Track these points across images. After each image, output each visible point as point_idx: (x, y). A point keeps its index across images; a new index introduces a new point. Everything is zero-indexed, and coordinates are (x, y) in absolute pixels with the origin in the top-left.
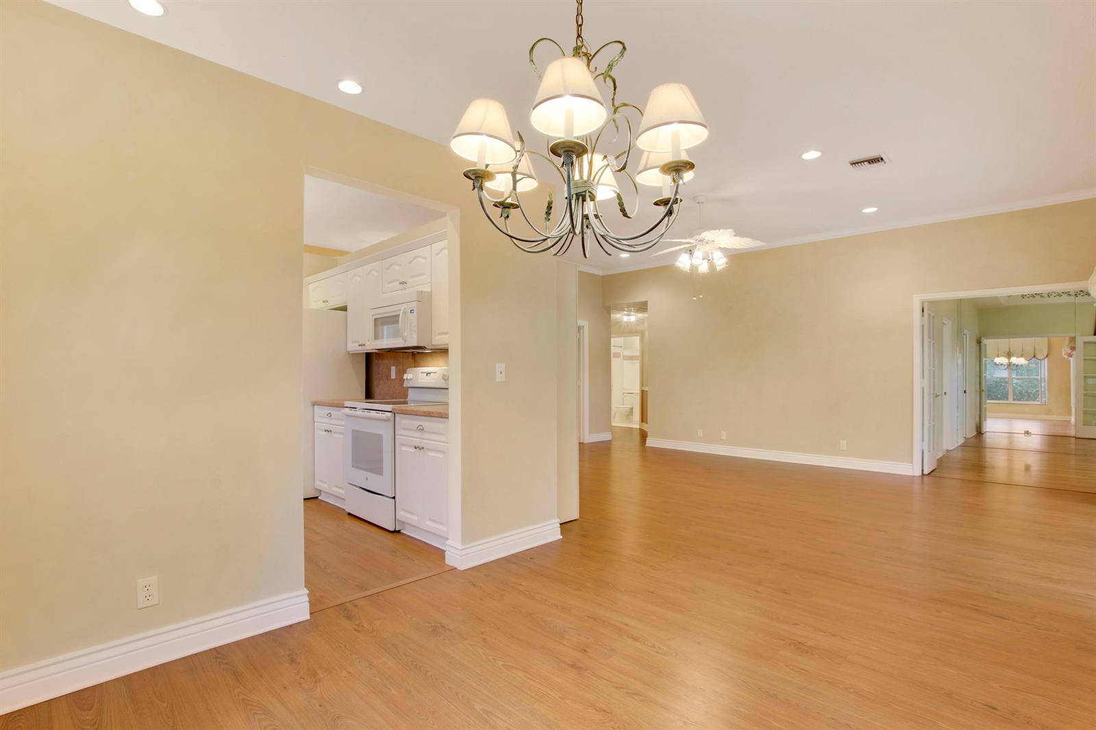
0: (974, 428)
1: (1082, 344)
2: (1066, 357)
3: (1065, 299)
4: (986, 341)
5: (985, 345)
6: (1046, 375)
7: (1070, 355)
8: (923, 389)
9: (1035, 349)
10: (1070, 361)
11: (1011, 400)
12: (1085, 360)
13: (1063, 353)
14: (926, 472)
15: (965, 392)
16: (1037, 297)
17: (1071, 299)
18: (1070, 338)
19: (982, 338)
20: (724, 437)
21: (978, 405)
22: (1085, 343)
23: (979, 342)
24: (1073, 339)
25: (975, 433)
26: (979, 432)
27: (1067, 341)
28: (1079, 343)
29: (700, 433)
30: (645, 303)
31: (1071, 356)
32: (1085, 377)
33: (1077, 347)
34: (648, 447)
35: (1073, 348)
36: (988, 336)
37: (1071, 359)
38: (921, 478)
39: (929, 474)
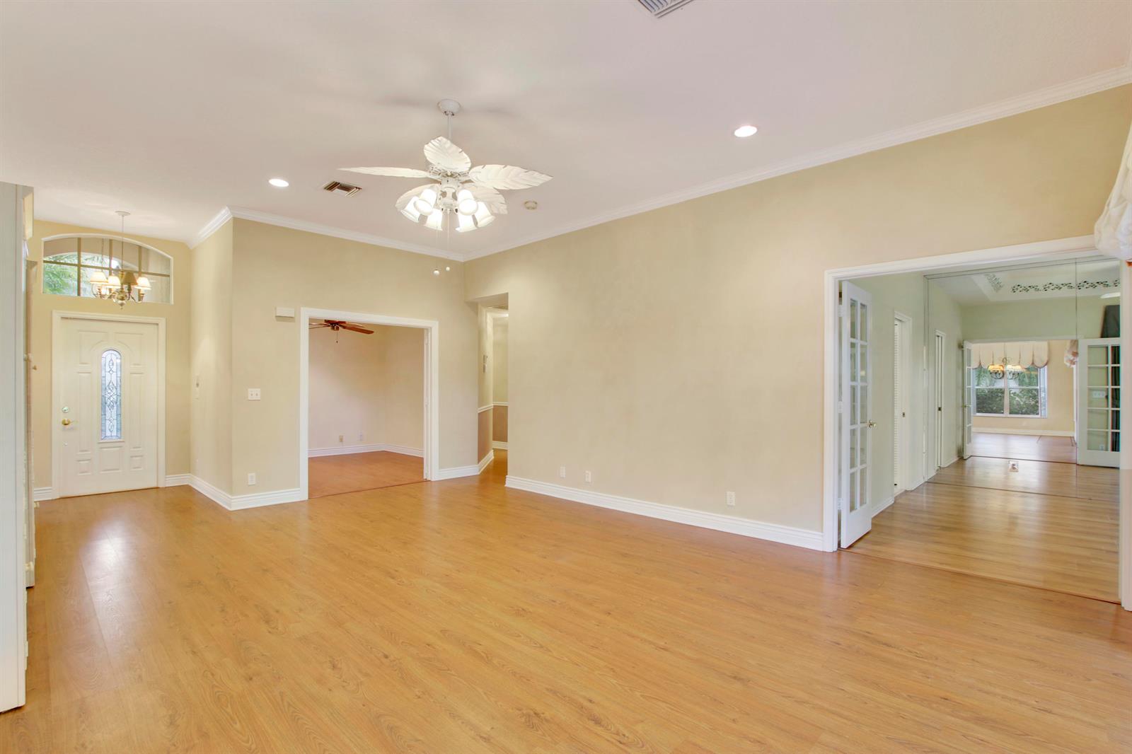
0: (954, 452)
1: (1086, 348)
2: (1068, 364)
3: (1065, 292)
4: (967, 345)
5: (969, 351)
6: (1046, 385)
7: (1073, 362)
8: (840, 416)
9: (1033, 355)
10: (1073, 368)
11: (1006, 413)
12: (1089, 368)
13: (1065, 359)
14: (844, 545)
15: (940, 409)
16: (1032, 290)
17: (1071, 293)
18: (1072, 341)
19: (965, 342)
20: (589, 479)
21: (961, 423)
22: (1090, 347)
23: (961, 346)
24: (1075, 343)
25: (955, 459)
26: (961, 457)
27: (1068, 344)
28: (1083, 349)
29: (563, 473)
30: (505, 296)
31: (1074, 364)
32: (1090, 390)
33: (1079, 352)
34: (509, 488)
35: (1075, 354)
36: (971, 340)
37: (1074, 366)
38: (835, 555)
39: (850, 547)
